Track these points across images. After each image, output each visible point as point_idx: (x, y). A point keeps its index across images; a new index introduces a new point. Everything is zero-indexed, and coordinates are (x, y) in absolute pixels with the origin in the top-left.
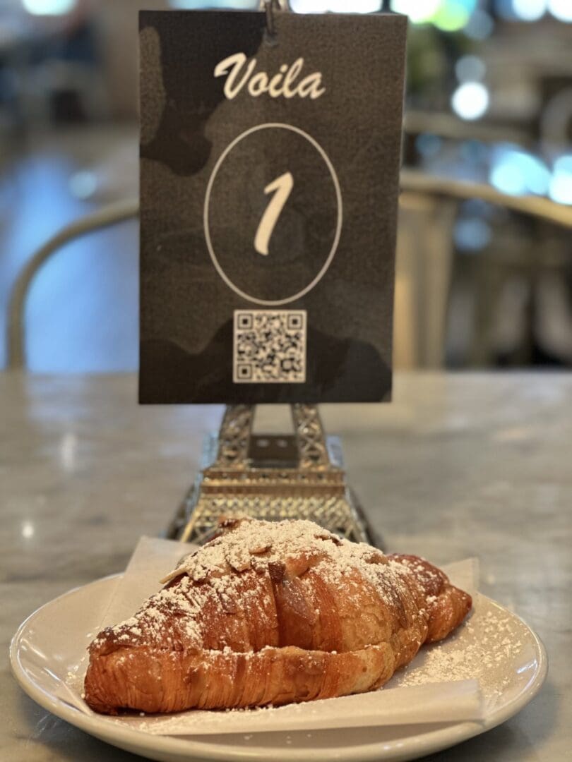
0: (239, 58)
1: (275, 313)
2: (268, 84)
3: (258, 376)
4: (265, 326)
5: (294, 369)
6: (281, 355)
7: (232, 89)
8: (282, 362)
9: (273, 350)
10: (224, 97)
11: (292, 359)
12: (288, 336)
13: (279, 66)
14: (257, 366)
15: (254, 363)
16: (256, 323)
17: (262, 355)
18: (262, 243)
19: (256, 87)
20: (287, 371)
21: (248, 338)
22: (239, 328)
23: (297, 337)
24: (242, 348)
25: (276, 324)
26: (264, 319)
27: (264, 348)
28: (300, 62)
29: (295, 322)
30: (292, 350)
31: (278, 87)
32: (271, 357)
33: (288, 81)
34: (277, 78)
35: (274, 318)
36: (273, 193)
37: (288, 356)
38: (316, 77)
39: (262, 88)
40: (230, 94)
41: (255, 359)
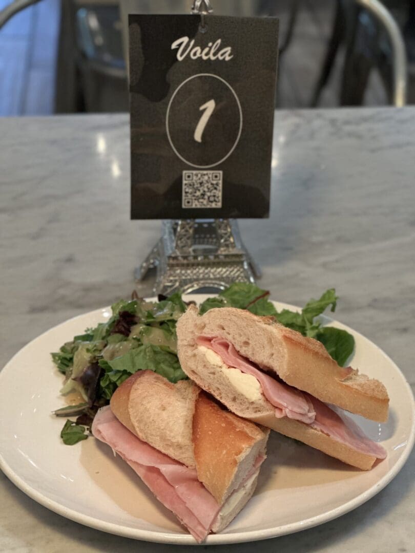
0: (185, 39)
1: (205, 172)
2: (201, 53)
3: (195, 205)
4: (200, 179)
5: (215, 201)
6: (209, 194)
7: (181, 55)
8: (209, 198)
9: (204, 191)
10: (177, 60)
11: (214, 196)
12: (212, 184)
13: (207, 44)
14: (195, 199)
15: (194, 198)
16: (195, 178)
17: (198, 193)
18: (198, 136)
19: (195, 54)
20: (212, 202)
21: (190, 185)
22: (186, 180)
23: (217, 184)
24: (187, 190)
25: (206, 178)
26: (199, 176)
27: (199, 190)
28: (219, 41)
29: (216, 177)
30: (215, 191)
31: (207, 54)
32: (203, 195)
33: (213, 51)
34: (206, 50)
35: (204, 175)
36: (205, 110)
37: (212, 194)
38: (228, 49)
39: (198, 55)
40: (180, 58)
41: (194, 196)
